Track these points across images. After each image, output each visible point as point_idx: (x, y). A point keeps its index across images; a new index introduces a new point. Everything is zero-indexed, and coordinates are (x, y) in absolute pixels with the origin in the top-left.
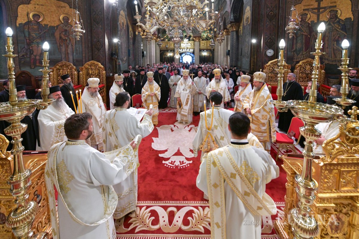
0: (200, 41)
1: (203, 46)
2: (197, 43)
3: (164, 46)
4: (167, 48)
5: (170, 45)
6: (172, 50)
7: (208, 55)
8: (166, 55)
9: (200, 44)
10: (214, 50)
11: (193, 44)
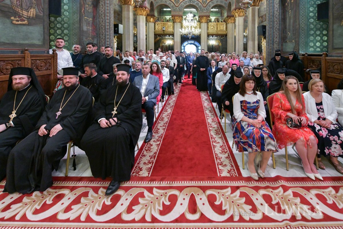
0: (208, 23)
1: (212, 30)
2: (204, 25)
3: (160, 28)
4: (164, 30)
5: (168, 27)
6: (171, 34)
7: (217, 44)
8: (163, 42)
9: (208, 27)
10: (226, 35)
11: (198, 27)
